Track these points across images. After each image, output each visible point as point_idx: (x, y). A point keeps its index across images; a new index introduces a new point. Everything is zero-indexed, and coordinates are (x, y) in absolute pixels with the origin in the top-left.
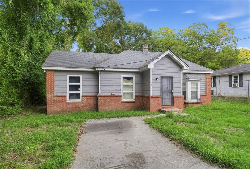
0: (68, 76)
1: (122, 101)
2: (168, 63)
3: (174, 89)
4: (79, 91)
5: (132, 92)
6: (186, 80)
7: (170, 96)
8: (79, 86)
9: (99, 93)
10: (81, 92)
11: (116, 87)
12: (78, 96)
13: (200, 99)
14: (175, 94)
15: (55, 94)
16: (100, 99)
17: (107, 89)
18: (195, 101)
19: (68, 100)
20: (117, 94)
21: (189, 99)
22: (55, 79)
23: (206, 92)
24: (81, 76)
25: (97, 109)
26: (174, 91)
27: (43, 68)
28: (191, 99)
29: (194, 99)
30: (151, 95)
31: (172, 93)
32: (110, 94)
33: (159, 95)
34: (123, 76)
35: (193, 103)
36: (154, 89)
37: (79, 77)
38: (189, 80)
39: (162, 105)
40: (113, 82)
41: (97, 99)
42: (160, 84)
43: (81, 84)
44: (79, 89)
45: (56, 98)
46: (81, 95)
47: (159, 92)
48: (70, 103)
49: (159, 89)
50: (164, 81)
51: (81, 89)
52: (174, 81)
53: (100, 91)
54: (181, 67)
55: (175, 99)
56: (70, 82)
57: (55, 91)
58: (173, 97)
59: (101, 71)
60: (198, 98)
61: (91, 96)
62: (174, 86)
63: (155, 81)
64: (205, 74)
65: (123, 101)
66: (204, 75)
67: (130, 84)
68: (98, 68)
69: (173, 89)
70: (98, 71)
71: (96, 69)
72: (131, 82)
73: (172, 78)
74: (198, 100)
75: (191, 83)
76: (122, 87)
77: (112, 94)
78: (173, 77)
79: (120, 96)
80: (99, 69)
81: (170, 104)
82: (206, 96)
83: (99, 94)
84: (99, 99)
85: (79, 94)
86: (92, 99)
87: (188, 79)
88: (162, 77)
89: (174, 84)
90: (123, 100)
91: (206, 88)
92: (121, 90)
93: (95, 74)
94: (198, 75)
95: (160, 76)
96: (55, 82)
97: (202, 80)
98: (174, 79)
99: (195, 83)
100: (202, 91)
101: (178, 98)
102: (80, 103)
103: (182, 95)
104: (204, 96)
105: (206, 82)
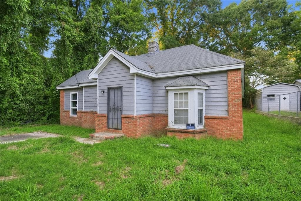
0: (71, 93)
3: (124, 105)
4: (76, 107)
11: (95, 102)
12: (76, 111)
14: (124, 114)
15: (64, 110)
16: (83, 115)
17: (88, 105)
18: (183, 127)
19: (71, 115)
20: (94, 111)
23: (227, 111)
24: (77, 93)
26: (123, 109)
27: (57, 89)
29: (181, 124)
30: (98, 113)
31: (121, 111)
32: (89, 110)
33: (105, 113)
35: (174, 131)
36: (101, 105)
39: (109, 127)
40: (92, 97)
45: (64, 113)
47: (106, 109)
48: (71, 118)
49: (106, 105)
50: (113, 94)
55: (123, 120)
56: (72, 99)
57: (64, 107)
58: (122, 117)
60: (189, 123)
62: (124, 101)
64: (226, 72)
66: (224, 75)
69: (122, 105)
74: (188, 125)
75: (175, 94)
78: (122, 87)
82: (228, 119)
83: (83, 110)
85: (76, 109)
88: (109, 89)
91: (228, 101)
95: (106, 88)
96: (64, 99)
97: (207, 88)
98: (123, 90)
99: (182, 93)
100: (218, 108)
101: (128, 120)
102: (76, 118)
103: (135, 115)
104: (222, 119)
105: (227, 89)
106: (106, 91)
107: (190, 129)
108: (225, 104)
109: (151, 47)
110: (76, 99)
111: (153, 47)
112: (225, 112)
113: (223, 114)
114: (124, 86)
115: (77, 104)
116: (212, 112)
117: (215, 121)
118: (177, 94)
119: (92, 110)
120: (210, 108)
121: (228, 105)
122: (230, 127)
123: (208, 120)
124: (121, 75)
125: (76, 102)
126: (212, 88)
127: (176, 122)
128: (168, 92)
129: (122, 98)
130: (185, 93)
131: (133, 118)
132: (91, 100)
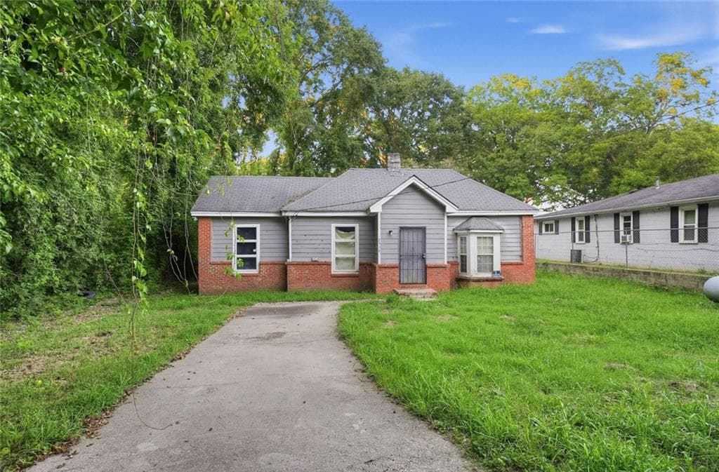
0: (236, 226)
1: (333, 273)
2: (414, 199)
3: (428, 251)
4: (255, 253)
5: (352, 256)
6: (466, 231)
7: (419, 265)
8: (254, 245)
9: (288, 257)
10: (258, 257)
11: (321, 246)
12: (251, 263)
13: (498, 272)
14: (429, 262)
15: (213, 260)
16: (291, 269)
17: (303, 251)
18: (488, 275)
19: (236, 270)
20: (322, 260)
21: (473, 271)
22: (212, 232)
23: (521, 256)
24: (258, 226)
25: (284, 288)
26: (428, 256)
27: (192, 215)
28: (478, 271)
29: (485, 271)
30: (379, 262)
31: (424, 259)
32: (308, 260)
33: (395, 262)
34: (334, 225)
35: (478, 280)
36: (384, 251)
37: (255, 229)
38: (471, 231)
39: (402, 281)
40: (316, 237)
41: (284, 269)
42: (397, 241)
43: (258, 241)
44: (254, 250)
45: (213, 266)
46: (258, 261)
47: (397, 256)
48: (238, 276)
49: (397, 251)
50: (408, 236)
51: (258, 249)
52: (427, 236)
53: (290, 254)
54: (443, 208)
55: (429, 271)
56: (238, 238)
57: (212, 255)
58: (426, 267)
59: (292, 217)
60: (494, 270)
61: (273, 264)
62: (427, 246)
63: (387, 236)
64: (521, 216)
65: (335, 273)
66: (518, 219)
67: (348, 240)
68: (285, 211)
69: (425, 252)
70: (288, 217)
71: (283, 214)
72: (352, 236)
73: (423, 229)
74: (494, 273)
75: (477, 237)
76: (333, 245)
77: (314, 259)
78: (425, 227)
79: (329, 264)
80: (287, 214)
81: (420, 281)
82: (522, 264)
83: (290, 260)
84: (288, 268)
85: (254, 259)
86: (277, 269)
87: (469, 230)
88: (402, 229)
89: (427, 241)
90: (335, 270)
91: (522, 247)
92: (330, 253)
93: (282, 222)
94: (497, 219)
95: (397, 227)
96: (213, 237)
97: (502, 231)
98: (427, 231)
99: (486, 238)
100: (512, 254)
101: (436, 270)
102: (256, 276)
103: (446, 263)
104: (517, 264)
105: (522, 233)
106: (397, 231)
107: (496, 276)
108: (519, 249)
109: (393, 161)
110: (255, 238)
111: (395, 162)
112: (519, 258)
113: (518, 260)
114: (428, 227)
115: (255, 248)
116: (507, 258)
117: (511, 267)
118: (481, 238)
119: (316, 259)
120: (504, 253)
121: (522, 251)
122: (525, 272)
123: (504, 267)
126: (506, 232)
128: (456, 234)
129: (425, 242)
130: (489, 238)
131: (444, 267)
132: (312, 242)
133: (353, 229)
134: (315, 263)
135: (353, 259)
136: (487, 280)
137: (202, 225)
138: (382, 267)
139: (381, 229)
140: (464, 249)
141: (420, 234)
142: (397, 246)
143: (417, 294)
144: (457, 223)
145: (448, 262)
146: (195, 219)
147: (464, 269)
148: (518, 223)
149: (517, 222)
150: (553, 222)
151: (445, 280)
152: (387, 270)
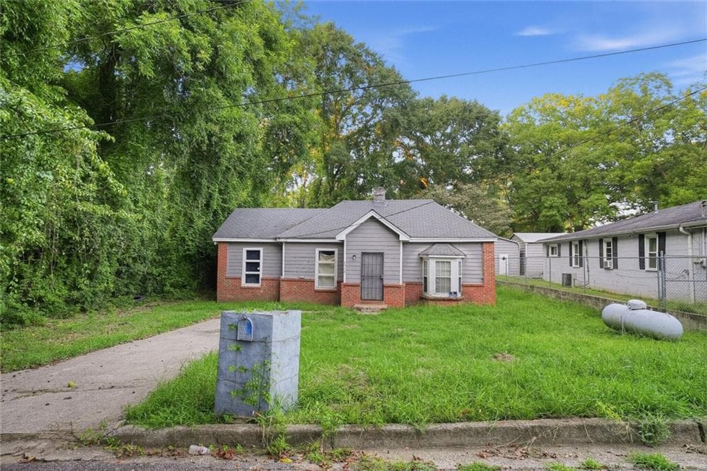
0: (245, 249)
1: (316, 288)
2: (376, 230)
3: (385, 273)
4: (259, 271)
5: (332, 275)
7: (378, 284)
8: (258, 264)
9: (282, 274)
10: (261, 273)
11: (308, 266)
12: (255, 278)
13: (455, 293)
14: (386, 282)
15: (228, 275)
16: (283, 284)
17: (293, 270)
18: (446, 295)
19: (244, 284)
20: (307, 278)
21: (432, 292)
22: (228, 254)
23: (482, 279)
24: (261, 249)
25: (278, 298)
26: (384, 277)
27: (213, 240)
28: (436, 292)
29: (442, 292)
30: (345, 282)
31: (382, 279)
32: (296, 277)
33: (358, 281)
34: (318, 250)
35: (435, 300)
36: (349, 272)
37: (259, 251)
38: (430, 256)
39: (363, 298)
40: (303, 259)
41: (278, 281)
42: (360, 264)
43: (261, 261)
44: (258, 269)
45: (228, 280)
46: (261, 277)
47: (359, 277)
48: (245, 288)
49: (359, 272)
50: (368, 260)
51: (261, 268)
52: (385, 260)
53: (283, 273)
55: (385, 290)
56: (247, 259)
57: (228, 271)
58: (383, 286)
59: (286, 243)
60: (452, 291)
61: (273, 280)
62: (385, 269)
63: (351, 260)
64: (482, 243)
65: (318, 289)
66: (480, 245)
67: (329, 262)
68: (279, 238)
69: (383, 273)
70: (282, 243)
71: (278, 240)
72: (332, 259)
73: (382, 254)
74: (451, 293)
75: (437, 262)
76: (317, 266)
77: (301, 277)
78: (384, 253)
79: (313, 282)
80: (281, 240)
81: (378, 298)
82: (483, 286)
83: (283, 277)
84: (281, 284)
85: (258, 275)
86: (275, 284)
87: (427, 255)
88: (363, 254)
89: (385, 265)
90: (317, 286)
91: (483, 270)
92: (314, 272)
93: (279, 246)
94: (461, 245)
95: (360, 252)
96: (228, 257)
97: (463, 257)
98: (385, 256)
99: (444, 262)
100: (473, 276)
101: (392, 289)
102: (259, 289)
103: (401, 283)
104: (478, 286)
105: (483, 259)
106: (359, 256)
107: (452, 297)
108: (481, 273)
110: (259, 259)
111: (380, 195)
112: (481, 281)
113: (478, 282)
114: (386, 252)
115: (259, 266)
116: (468, 280)
117: (472, 289)
118: (439, 262)
119: (303, 277)
120: (467, 276)
121: (483, 274)
122: (485, 294)
123: (465, 288)
124: (381, 239)
125: (259, 263)
126: (468, 256)
127: (437, 290)
128: (421, 258)
129: (383, 265)
130: (447, 262)
131: (398, 287)
132: (299, 263)
133: (332, 253)
134: (302, 280)
135: (332, 278)
136: (444, 300)
137: (221, 248)
138: (346, 285)
139: (347, 254)
140: (426, 271)
141: (379, 259)
142: (359, 268)
143: (367, 309)
144: (422, 249)
145: (403, 282)
146: (215, 244)
147: (426, 290)
148: (480, 249)
149: (478, 248)
150: (556, 245)
151: (401, 297)
152: (350, 288)
